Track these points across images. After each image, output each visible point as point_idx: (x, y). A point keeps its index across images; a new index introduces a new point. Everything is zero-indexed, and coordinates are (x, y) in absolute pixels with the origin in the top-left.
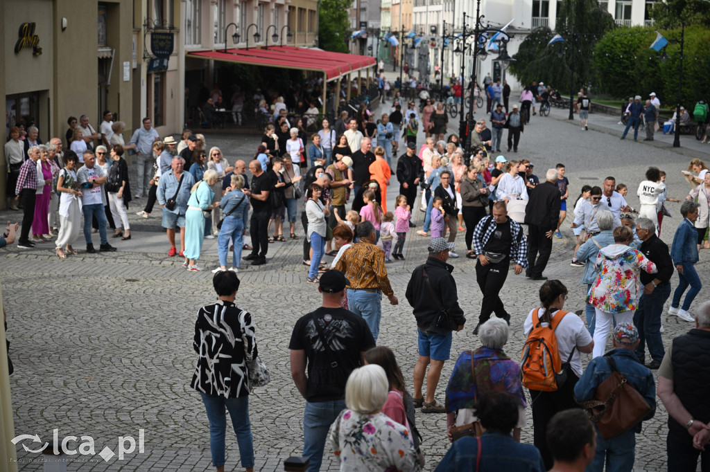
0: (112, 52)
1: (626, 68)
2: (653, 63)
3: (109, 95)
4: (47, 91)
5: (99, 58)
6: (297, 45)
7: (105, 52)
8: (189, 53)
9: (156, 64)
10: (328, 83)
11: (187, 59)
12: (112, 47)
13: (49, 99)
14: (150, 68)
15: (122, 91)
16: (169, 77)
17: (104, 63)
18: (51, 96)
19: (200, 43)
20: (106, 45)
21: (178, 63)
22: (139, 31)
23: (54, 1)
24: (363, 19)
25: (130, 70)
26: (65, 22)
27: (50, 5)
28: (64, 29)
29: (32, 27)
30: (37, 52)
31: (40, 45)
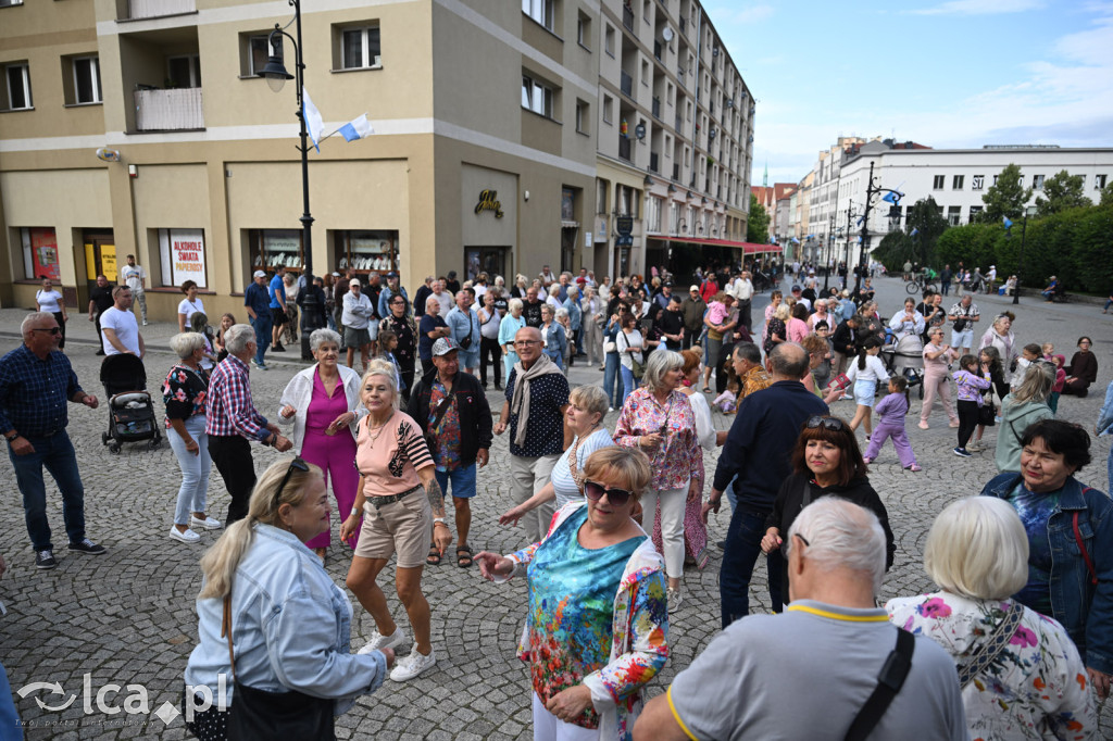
0: (576, 224)
1: (962, 252)
2: (987, 245)
3: (575, 257)
4: (510, 247)
5: (564, 228)
6: (732, 240)
7: (571, 224)
8: (649, 236)
9: (622, 241)
10: (746, 257)
11: (648, 240)
12: (577, 222)
13: (512, 254)
14: (617, 243)
15: (584, 253)
16: (633, 251)
17: (569, 234)
18: (514, 250)
19: (660, 230)
20: (573, 219)
21: (641, 243)
22: (608, 217)
23: (518, 176)
24: (777, 232)
25: (593, 239)
26: (527, 194)
27: (514, 179)
28: (526, 200)
29: (493, 194)
30: (499, 215)
31: (501, 209)
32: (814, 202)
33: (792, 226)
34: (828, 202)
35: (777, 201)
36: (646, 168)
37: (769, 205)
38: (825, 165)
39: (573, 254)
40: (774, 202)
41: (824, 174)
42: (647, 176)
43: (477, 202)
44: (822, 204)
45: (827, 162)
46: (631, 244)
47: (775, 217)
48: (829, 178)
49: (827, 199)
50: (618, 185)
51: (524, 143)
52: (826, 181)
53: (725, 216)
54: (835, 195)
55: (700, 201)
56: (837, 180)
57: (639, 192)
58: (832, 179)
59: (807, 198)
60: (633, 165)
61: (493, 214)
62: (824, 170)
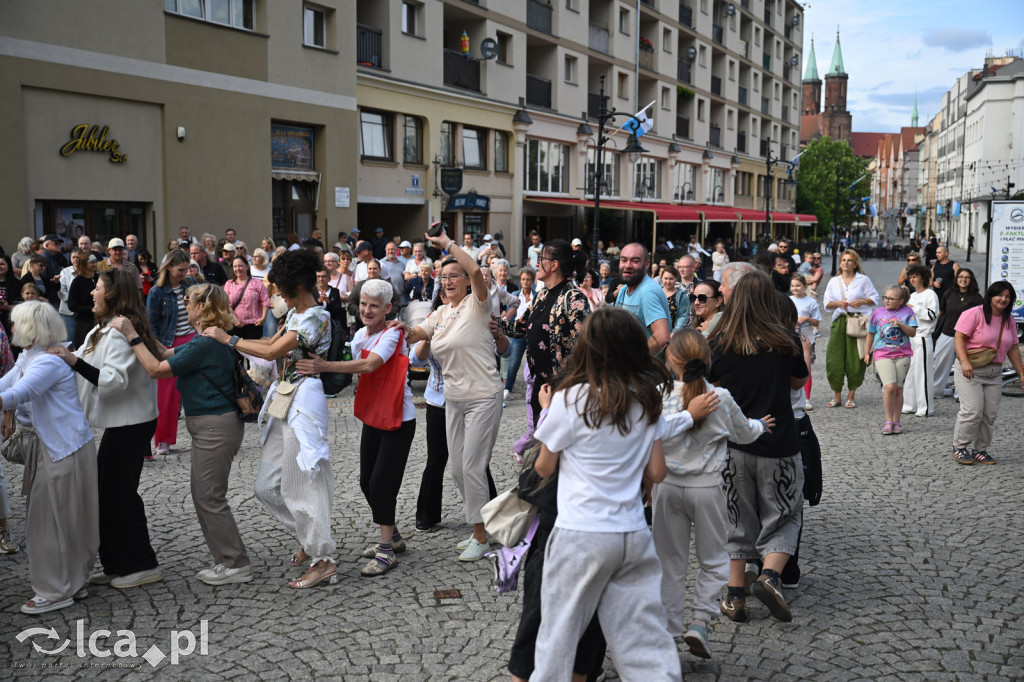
0: (318, 176)
4: (151, 204)
5: (273, 179)
7: (303, 174)
8: (528, 197)
9: (459, 204)
11: (525, 202)
12: (318, 173)
13: (154, 213)
15: (332, 217)
18: (158, 208)
19: (568, 191)
20: (314, 170)
21: (512, 206)
22: (427, 168)
23: (162, 106)
24: (905, 201)
25: (352, 196)
26: (181, 131)
27: (157, 111)
28: (181, 139)
29: (101, 131)
30: (116, 158)
31: (122, 151)
32: (942, 153)
33: (920, 191)
34: (954, 154)
35: (904, 154)
36: (517, 102)
37: (896, 160)
38: (952, 99)
39: (314, 218)
40: (901, 156)
41: (951, 112)
42: (518, 112)
43: (65, 139)
44: (949, 156)
45: (954, 95)
46: (487, 207)
47: (902, 178)
48: (956, 119)
49: (954, 150)
50: (454, 125)
51: (169, 62)
52: (953, 123)
53: (734, 172)
54: (962, 142)
55: (666, 149)
56: (962, 120)
57: (506, 136)
58: (959, 119)
59: (933, 147)
60: (484, 96)
61: (107, 157)
62: (952, 105)
